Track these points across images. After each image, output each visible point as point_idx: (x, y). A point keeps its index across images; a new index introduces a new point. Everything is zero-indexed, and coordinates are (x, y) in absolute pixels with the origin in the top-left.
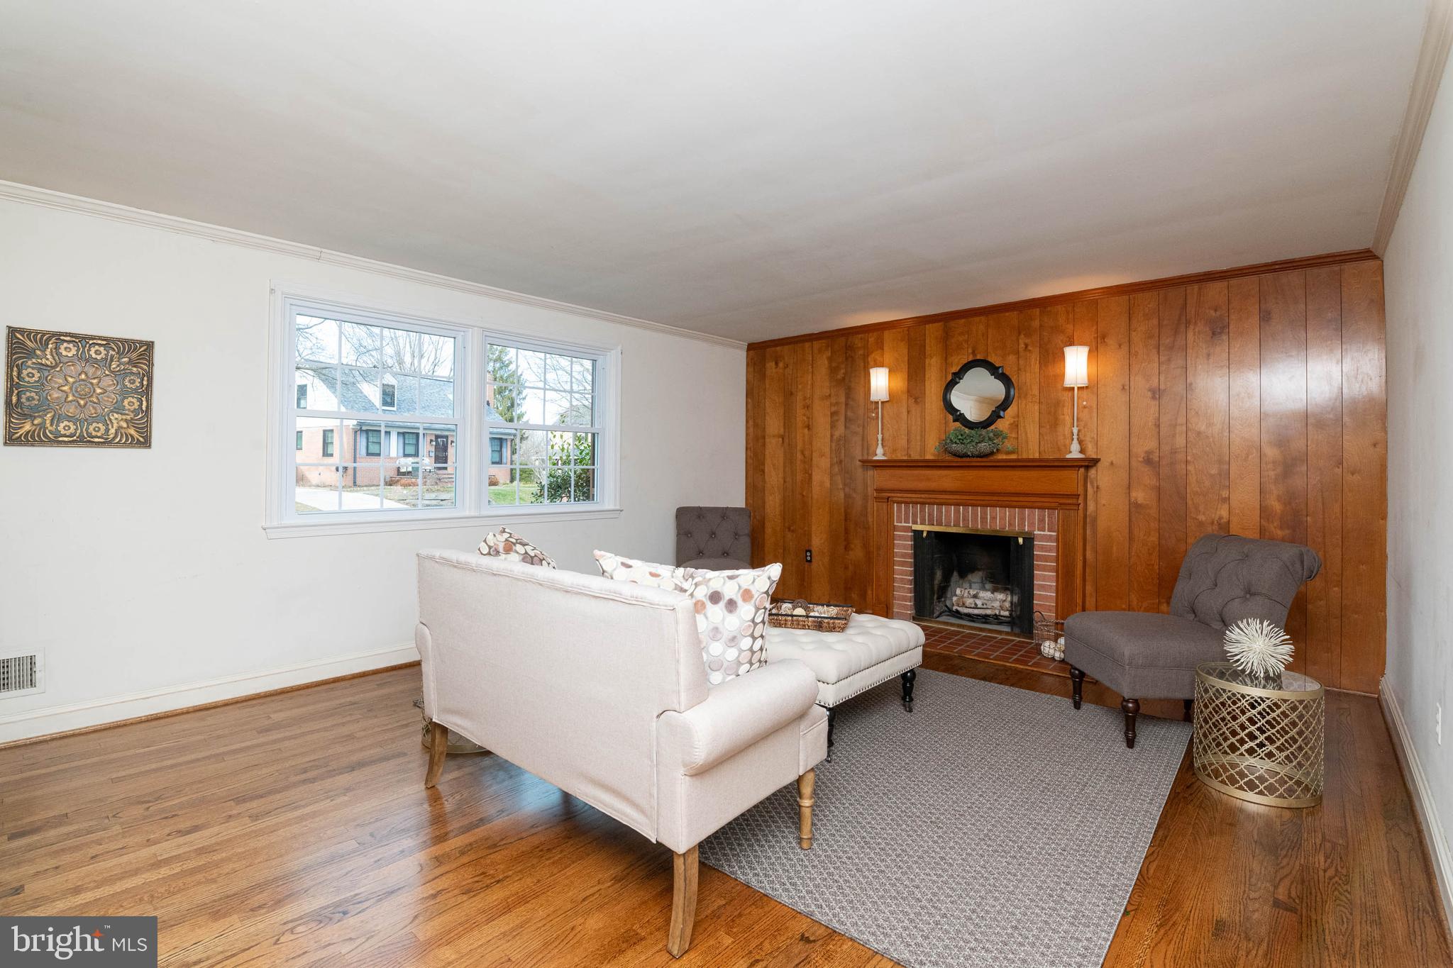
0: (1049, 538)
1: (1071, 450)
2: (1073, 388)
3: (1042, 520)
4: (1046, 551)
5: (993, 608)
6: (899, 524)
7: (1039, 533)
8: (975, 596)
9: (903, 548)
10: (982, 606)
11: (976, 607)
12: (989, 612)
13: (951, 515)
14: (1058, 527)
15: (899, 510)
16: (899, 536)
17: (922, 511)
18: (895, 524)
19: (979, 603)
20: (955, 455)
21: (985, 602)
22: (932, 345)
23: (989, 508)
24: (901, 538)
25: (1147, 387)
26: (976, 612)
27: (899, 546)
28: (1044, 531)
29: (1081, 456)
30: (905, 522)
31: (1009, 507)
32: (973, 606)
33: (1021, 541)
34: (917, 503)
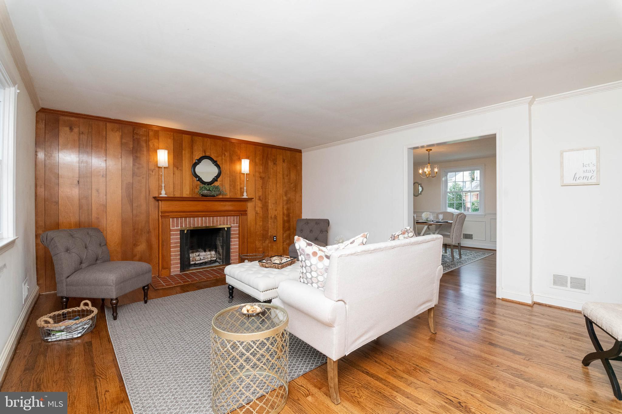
0: (236, 227)
1: (244, 195)
2: (244, 174)
3: (234, 221)
4: (235, 232)
5: (208, 258)
6: (173, 228)
7: (233, 225)
8: (199, 256)
9: (175, 239)
10: (203, 259)
11: (201, 260)
12: (206, 260)
13: (199, 222)
14: (239, 222)
15: (173, 221)
16: (173, 234)
17: (185, 221)
18: (171, 228)
19: (202, 258)
20: (203, 195)
21: (204, 256)
22: (186, 144)
23: (215, 217)
24: (174, 235)
25: (259, 176)
26: (201, 261)
27: (173, 239)
28: (235, 224)
29: (247, 197)
30: (176, 227)
31: (223, 216)
32: (199, 259)
33: (226, 229)
34: (182, 217)
